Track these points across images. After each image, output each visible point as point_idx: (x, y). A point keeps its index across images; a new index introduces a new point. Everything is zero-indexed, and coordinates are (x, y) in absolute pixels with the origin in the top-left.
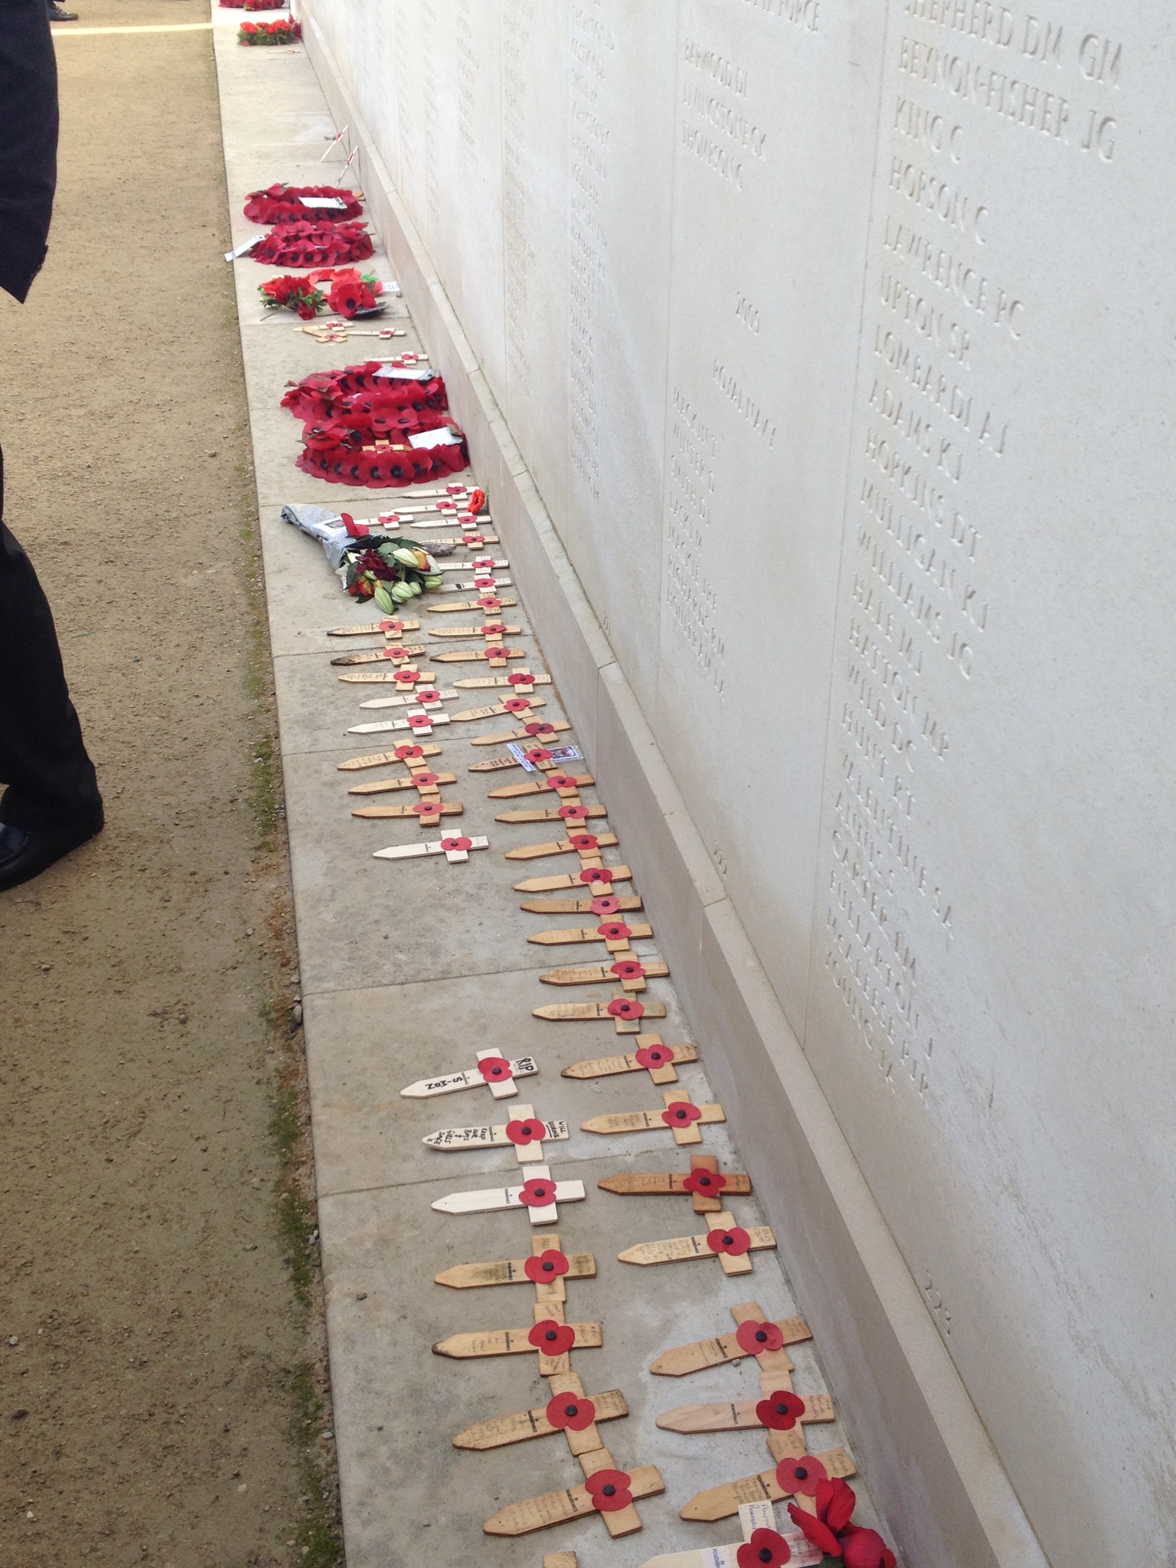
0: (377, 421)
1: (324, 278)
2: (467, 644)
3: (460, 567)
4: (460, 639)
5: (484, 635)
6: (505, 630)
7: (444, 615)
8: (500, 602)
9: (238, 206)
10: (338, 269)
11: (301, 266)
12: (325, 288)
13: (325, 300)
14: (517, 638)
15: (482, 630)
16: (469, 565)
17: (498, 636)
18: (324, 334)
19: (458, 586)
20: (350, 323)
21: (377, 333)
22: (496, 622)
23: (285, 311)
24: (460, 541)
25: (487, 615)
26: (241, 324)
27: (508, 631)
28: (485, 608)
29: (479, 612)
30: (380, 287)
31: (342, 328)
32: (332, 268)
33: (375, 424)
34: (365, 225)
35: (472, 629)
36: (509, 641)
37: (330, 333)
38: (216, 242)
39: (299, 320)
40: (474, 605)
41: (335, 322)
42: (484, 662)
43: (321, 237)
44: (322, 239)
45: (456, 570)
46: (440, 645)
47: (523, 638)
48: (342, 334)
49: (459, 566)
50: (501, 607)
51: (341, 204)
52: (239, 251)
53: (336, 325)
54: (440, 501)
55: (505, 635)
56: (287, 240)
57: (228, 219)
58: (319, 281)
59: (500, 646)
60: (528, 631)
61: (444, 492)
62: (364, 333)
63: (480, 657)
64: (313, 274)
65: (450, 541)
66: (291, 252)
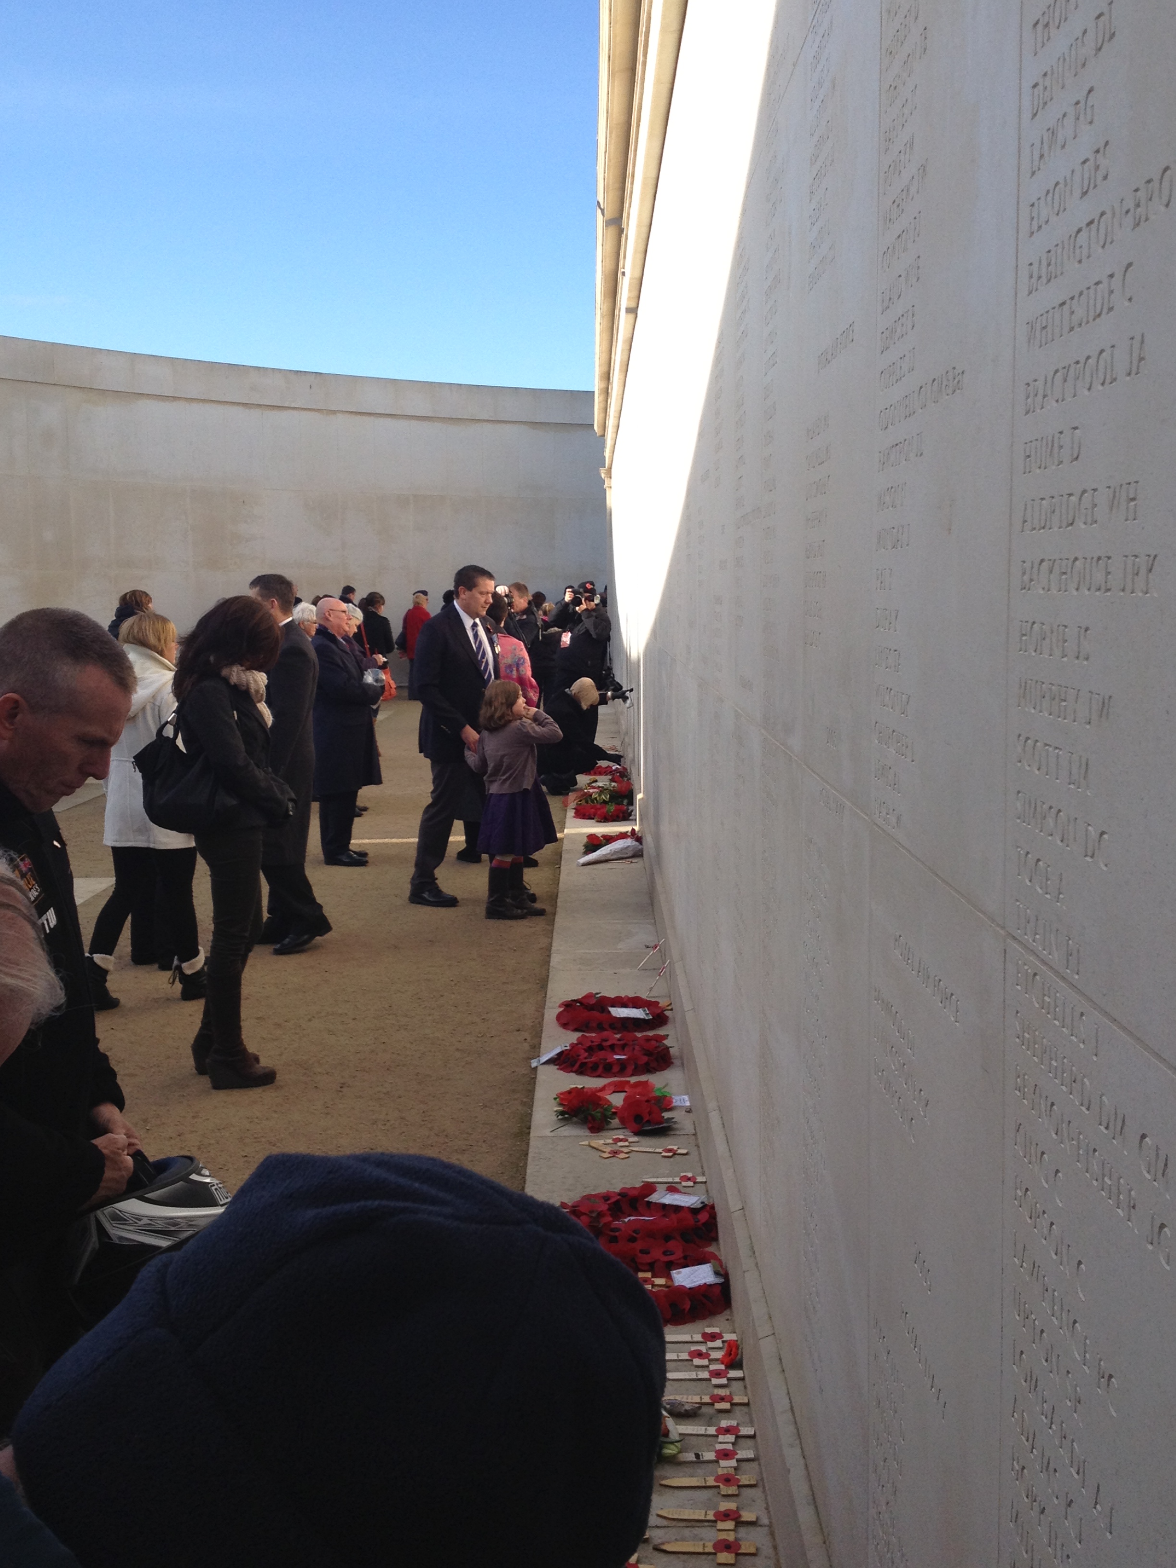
0: (641, 1251)
1: (618, 1088)
2: (697, 1531)
3: (702, 1432)
4: (689, 1524)
5: (715, 1522)
6: (740, 1516)
7: (676, 1492)
8: (738, 1480)
9: (552, 1012)
10: (633, 1080)
11: (599, 1076)
12: (617, 1100)
13: (615, 1113)
14: (751, 1529)
15: (715, 1515)
16: (712, 1430)
17: (730, 1525)
18: (608, 1149)
19: (697, 1456)
20: (636, 1139)
21: (660, 1150)
22: (731, 1505)
23: (576, 1123)
24: (706, 1399)
25: (724, 1496)
26: (532, 1135)
27: (743, 1519)
28: (722, 1486)
29: (715, 1491)
30: (671, 1102)
31: (626, 1144)
32: (628, 1079)
33: (640, 1255)
34: (665, 1037)
35: (703, 1512)
36: (743, 1532)
37: (615, 1148)
38: (526, 1046)
39: (587, 1133)
40: (711, 1482)
41: (621, 1137)
42: (710, 1557)
43: (623, 1046)
44: (624, 1049)
45: (698, 1435)
46: (666, 1530)
47: (759, 1529)
48: (626, 1150)
49: (701, 1430)
50: (739, 1486)
51: (647, 1014)
52: (544, 1059)
53: (621, 1140)
54: (694, 1348)
55: (740, 1523)
56: (590, 1050)
57: (541, 1024)
58: (614, 1092)
59: (731, 1537)
60: (765, 1521)
61: (698, 1338)
62: (647, 1150)
63: (707, 1550)
64: (609, 1084)
65: (697, 1399)
66: (591, 1062)
